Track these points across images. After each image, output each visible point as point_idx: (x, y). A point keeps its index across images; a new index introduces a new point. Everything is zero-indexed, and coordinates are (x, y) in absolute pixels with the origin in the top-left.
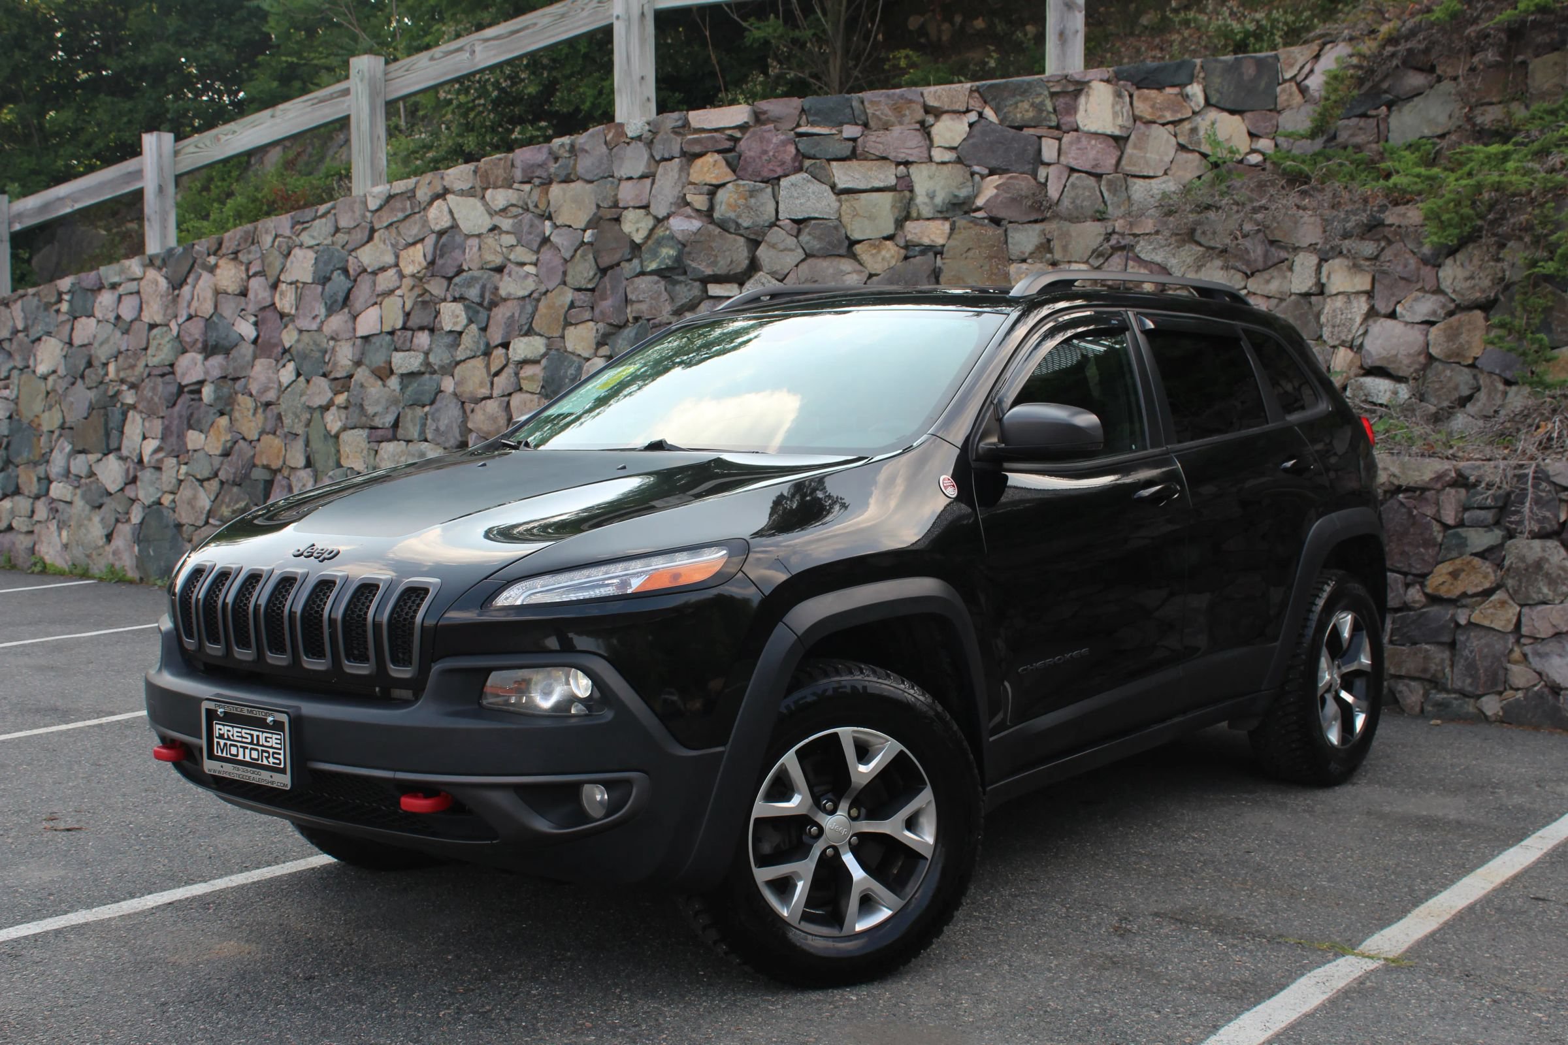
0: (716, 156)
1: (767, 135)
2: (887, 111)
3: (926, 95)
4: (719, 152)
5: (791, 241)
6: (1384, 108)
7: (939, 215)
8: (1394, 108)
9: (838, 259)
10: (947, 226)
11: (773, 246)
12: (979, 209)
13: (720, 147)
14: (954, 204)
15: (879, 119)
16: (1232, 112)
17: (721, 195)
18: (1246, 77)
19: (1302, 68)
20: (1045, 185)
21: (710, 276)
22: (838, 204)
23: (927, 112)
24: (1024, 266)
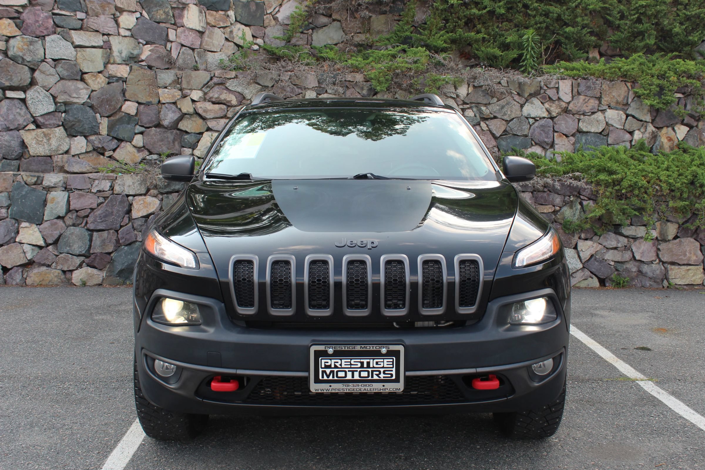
0: (9, 21)
1: (38, 12)
2: (98, 7)
4: (10, 18)
5: (52, 71)
6: (311, 30)
7: (124, 62)
8: (315, 31)
9: (76, 82)
10: (128, 68)
11: (43, 72)
12: (142, 61)
13: (12, 16)
14: (130, 58)
15: (94, 10)
16: (246, 25)
17: (12, 42)
18: (252, 11)
19: (275, 9)
20: (170, 51)
21: (8, 86)
22: (75, 53)
23: (116, 10)
24: (166, 90)
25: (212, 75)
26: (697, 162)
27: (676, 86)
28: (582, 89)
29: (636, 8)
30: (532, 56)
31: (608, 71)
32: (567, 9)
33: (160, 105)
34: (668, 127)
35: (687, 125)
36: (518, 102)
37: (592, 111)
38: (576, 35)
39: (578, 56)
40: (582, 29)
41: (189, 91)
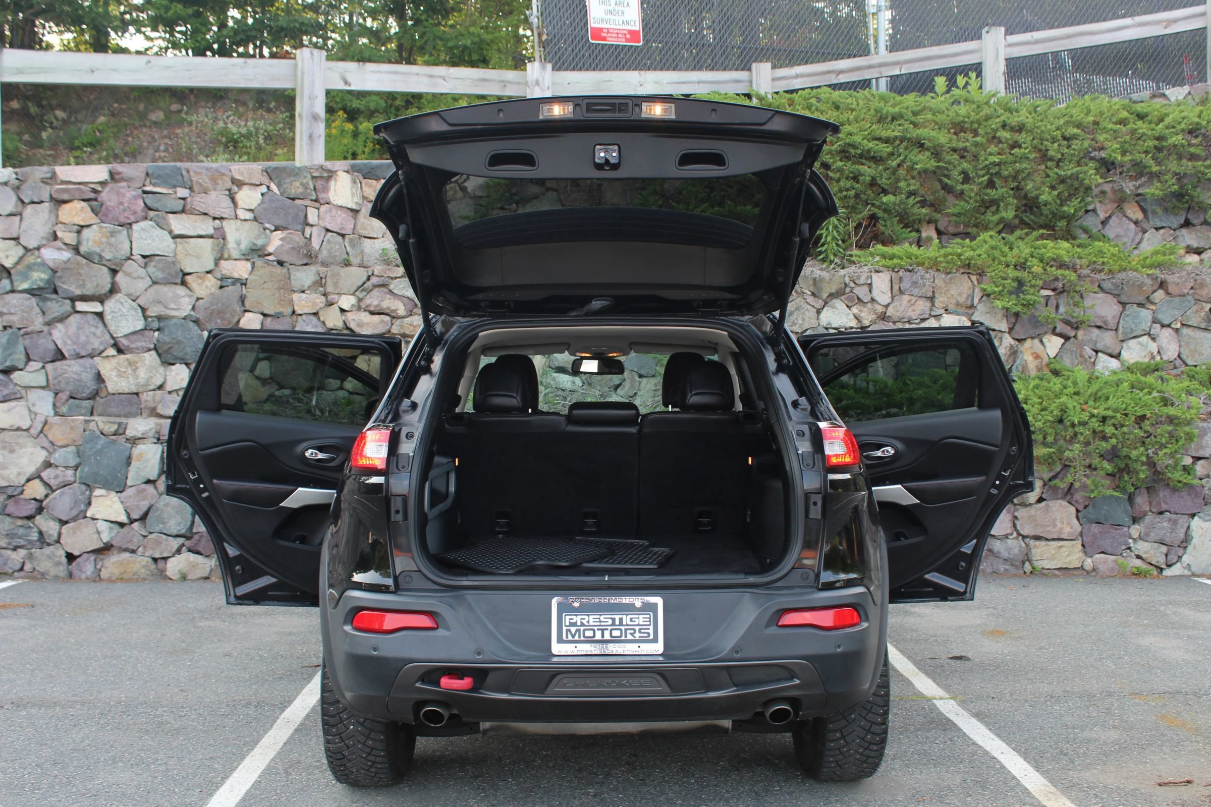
0: (82, 204)
1: (122, 191)
2: (207, 180)
3: (233, 170)
4: (84, 200)
5: (142, 272)
7: (243, 257)
9: (174, 286)
10: (248, 265)
11: (128, 275)
12: (270, 254)
13: (86, 197)
14: (252, 250)
15: (201, 185)
17: (86, 233)
20: (310, 239)
21: (79, 296)
22: (174, 245)
23: (233, 183)
24: (304, 295)
25: (370, 273)
26: (1071, 390)
27: (1041, 279)
28: (905, 285)
29: (986, 166)
30: (834, 238)
31: (942, 259)
32: (886, 169)
33: (294, 318)
34: (1033, 338)
35: (1061, 335)
36: (813, 306)
37: (922, 317)
38: (899, 206)
39: (904, 236)
40: (908, 197)
41: (336, 297)
